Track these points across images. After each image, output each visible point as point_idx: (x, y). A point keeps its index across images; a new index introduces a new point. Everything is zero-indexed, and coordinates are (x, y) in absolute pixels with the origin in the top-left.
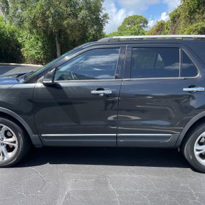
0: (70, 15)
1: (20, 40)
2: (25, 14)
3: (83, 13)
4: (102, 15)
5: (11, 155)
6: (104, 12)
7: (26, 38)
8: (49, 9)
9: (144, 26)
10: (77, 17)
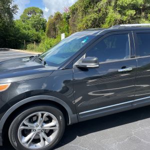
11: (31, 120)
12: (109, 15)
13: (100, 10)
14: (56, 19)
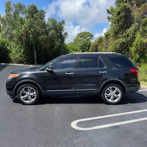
0: (43, 33)
1: (9, 48)
2: (14, 32)
3: (52, 32)
4: (63, 33)
5: (33, 100)
6: (65, 31)
7: (13, 47)
8: (30, 29)
9: (91, 39)
10: (48, 34)
11: (26, 90)
12: (136, 39)
13: (128, 36)
14: (99, 42)
